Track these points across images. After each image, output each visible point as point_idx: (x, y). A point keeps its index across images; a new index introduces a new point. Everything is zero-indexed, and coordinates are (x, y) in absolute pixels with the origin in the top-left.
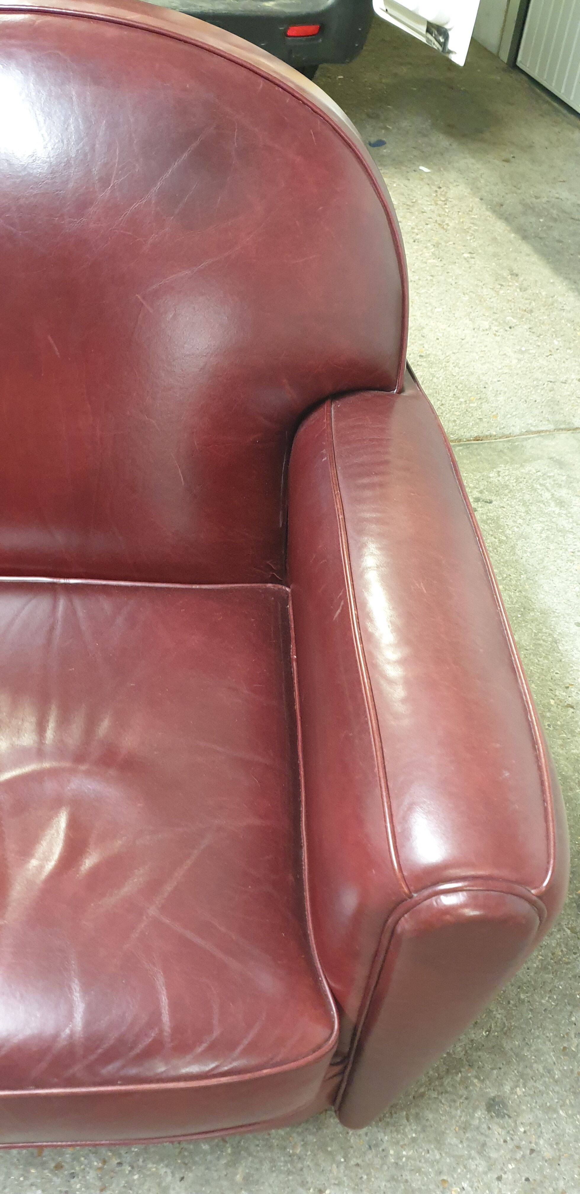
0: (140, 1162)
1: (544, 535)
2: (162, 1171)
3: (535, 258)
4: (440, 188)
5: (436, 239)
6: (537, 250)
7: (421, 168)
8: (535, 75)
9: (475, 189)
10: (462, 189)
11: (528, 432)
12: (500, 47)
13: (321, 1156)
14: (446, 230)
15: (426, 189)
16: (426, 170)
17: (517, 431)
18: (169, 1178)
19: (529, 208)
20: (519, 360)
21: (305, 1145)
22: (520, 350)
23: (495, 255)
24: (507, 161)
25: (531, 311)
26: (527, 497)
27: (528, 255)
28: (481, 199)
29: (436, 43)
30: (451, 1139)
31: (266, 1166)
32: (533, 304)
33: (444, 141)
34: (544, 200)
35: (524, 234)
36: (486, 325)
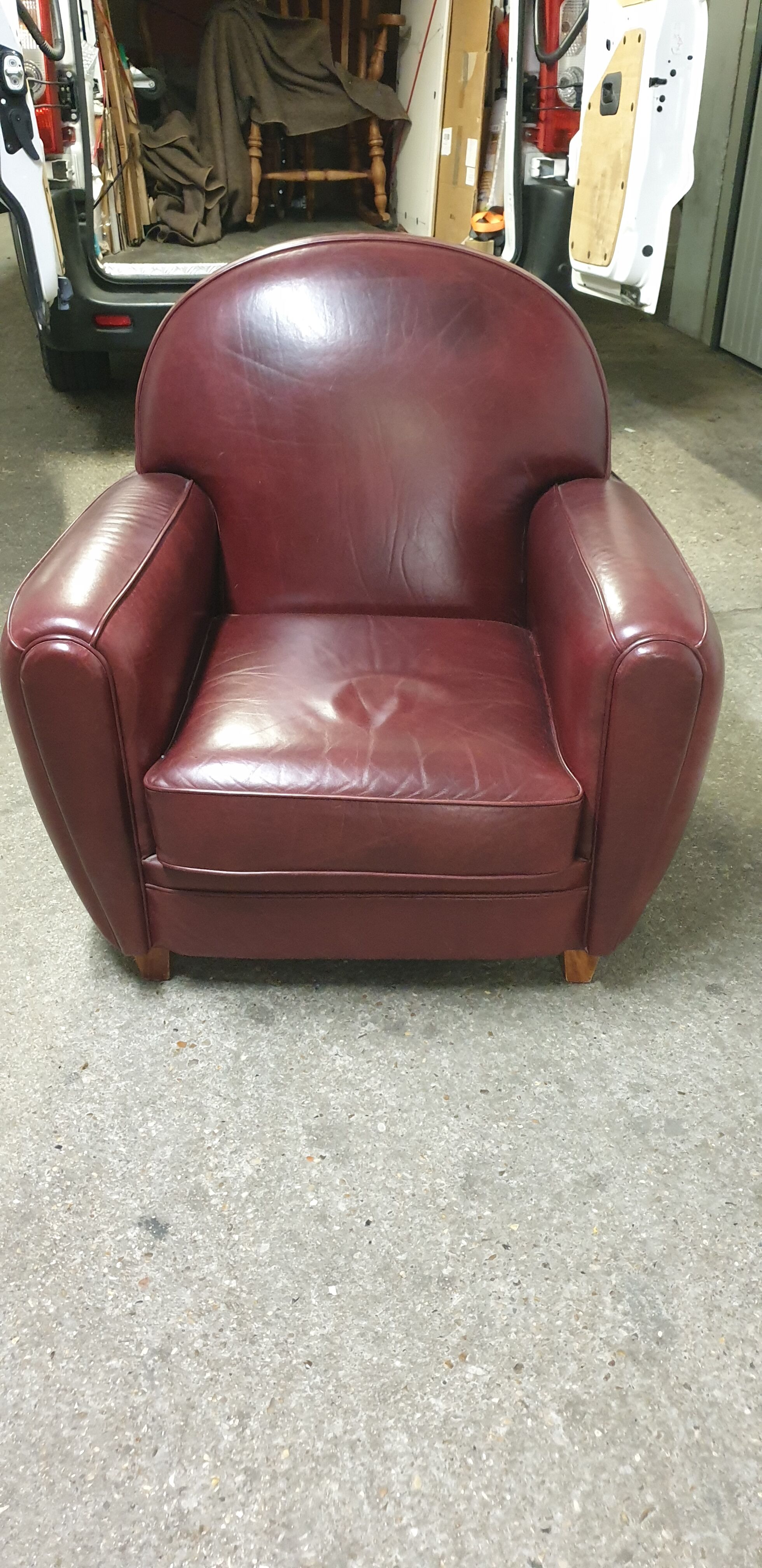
0: (439, 1004)
1: (751, 675)
2: (456, 1010)
3: (741, 490)
4: (645, 443)
5: (643, 480)
6: (742, 484)
7: (626, 429)
8: (739, 352)
9: (680, 441)
10: (669, 443)
11: (736, 610)
12: (702, 332)
13: (575, 1007)
14: (653, 474)
15: (632, 444)
16: (631, 430)
17: (725, 609)
18: (461, 1013)
19: (732, 455)
20: (727, 563)
21: (563, 1002)
22: (728, 555)
23: (701, 489)
24: (712, 421)
25: (738, 528)
26: (736, 651)
27: (734, 489)
28: (687, 450)
29: (630, 300)
30: (678, 1002)
31: (533, 1011)
32: (740, 523)
33: (648, 408)
34: (751, 447)
35: (729, 473)
36: (694, 539)
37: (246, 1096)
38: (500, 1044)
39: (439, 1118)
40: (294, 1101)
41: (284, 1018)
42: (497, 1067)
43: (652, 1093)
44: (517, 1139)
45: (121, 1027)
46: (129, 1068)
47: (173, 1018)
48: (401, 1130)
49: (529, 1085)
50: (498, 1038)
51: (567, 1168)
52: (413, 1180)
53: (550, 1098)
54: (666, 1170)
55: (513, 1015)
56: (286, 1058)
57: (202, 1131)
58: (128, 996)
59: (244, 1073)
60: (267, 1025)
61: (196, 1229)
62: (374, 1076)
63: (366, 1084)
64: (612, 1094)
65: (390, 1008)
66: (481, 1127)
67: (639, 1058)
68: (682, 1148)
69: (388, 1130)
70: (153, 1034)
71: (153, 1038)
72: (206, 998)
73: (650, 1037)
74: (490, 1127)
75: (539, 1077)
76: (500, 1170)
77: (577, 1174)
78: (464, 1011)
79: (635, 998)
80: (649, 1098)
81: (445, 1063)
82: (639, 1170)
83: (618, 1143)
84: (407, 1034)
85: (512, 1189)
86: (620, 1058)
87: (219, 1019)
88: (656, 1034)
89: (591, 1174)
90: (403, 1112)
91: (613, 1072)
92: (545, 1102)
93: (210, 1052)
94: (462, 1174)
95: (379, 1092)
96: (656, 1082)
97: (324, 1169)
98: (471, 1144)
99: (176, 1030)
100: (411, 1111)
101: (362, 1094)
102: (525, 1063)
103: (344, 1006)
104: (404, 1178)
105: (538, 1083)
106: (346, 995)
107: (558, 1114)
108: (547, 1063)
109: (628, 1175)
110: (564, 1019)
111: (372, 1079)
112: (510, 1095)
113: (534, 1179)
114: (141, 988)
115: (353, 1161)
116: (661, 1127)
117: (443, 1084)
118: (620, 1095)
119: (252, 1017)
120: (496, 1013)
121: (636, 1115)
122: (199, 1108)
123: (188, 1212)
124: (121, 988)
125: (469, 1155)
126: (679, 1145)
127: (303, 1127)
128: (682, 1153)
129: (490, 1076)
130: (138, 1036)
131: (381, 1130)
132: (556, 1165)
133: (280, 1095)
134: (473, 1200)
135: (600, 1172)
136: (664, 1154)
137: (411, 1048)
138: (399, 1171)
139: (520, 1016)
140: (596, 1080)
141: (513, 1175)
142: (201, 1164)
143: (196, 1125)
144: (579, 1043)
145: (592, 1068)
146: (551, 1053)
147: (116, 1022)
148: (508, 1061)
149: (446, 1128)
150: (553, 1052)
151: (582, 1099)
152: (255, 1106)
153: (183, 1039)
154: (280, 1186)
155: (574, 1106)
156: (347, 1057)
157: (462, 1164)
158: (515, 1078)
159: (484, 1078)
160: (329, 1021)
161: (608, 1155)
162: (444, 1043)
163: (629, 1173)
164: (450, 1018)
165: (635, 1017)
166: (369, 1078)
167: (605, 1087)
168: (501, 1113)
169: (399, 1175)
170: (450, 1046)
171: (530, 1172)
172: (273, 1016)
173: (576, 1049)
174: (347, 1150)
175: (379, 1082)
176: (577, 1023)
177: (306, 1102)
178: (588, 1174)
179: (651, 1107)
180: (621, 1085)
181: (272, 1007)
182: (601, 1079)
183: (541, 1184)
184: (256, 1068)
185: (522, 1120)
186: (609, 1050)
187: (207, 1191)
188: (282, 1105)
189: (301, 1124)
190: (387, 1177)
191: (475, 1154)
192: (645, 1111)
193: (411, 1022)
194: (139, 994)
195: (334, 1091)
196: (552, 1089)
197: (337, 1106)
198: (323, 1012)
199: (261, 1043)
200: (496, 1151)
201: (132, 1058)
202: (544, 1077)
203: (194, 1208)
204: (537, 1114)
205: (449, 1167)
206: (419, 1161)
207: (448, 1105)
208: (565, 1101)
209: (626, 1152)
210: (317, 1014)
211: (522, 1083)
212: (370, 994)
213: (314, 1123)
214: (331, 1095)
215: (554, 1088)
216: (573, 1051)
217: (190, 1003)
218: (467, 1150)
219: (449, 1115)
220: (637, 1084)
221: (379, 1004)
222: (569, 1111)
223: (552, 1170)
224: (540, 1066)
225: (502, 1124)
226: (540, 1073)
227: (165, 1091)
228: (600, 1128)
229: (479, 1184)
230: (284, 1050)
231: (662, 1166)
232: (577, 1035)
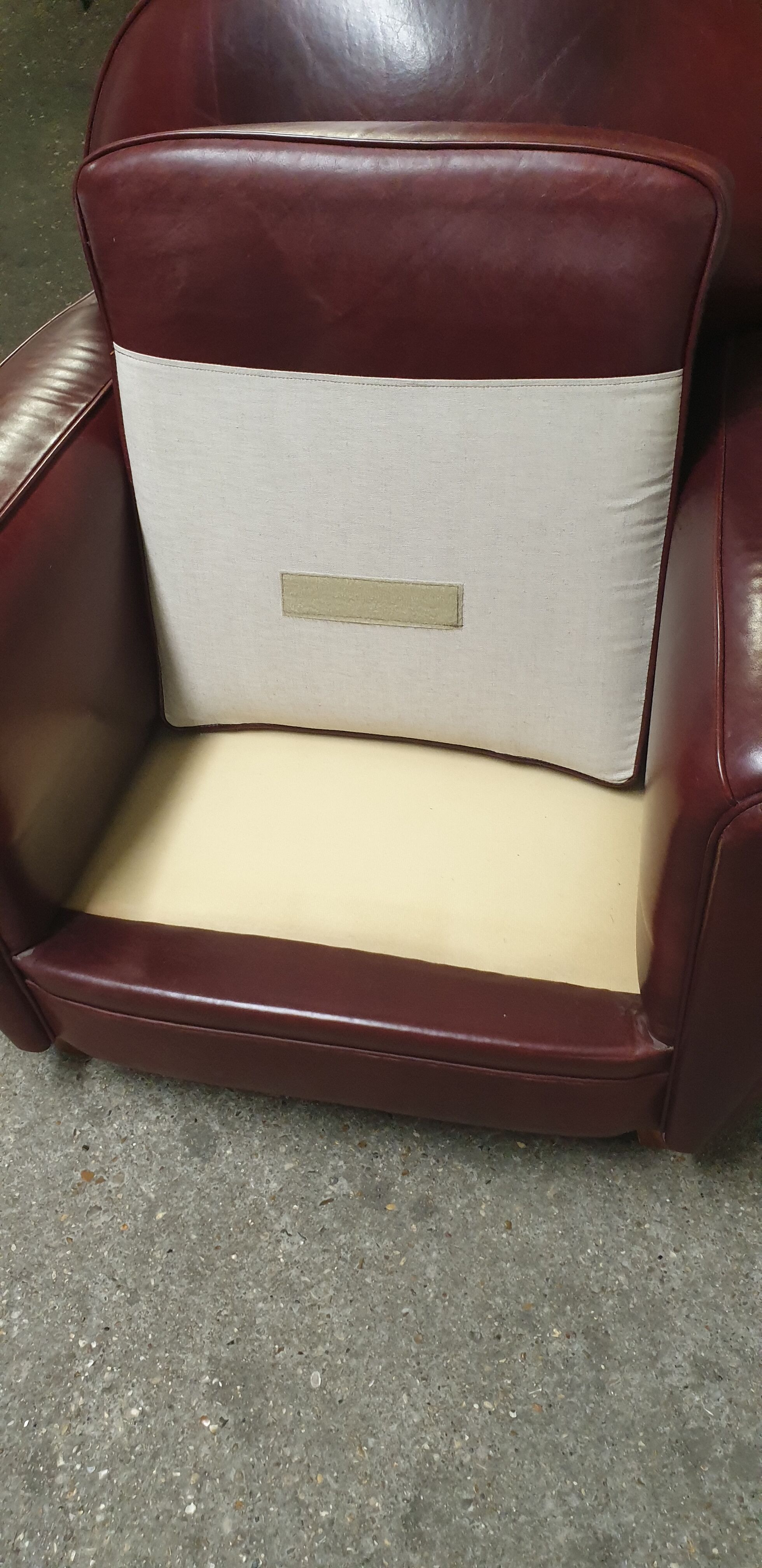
37: (147, 1287)
38: (516, 1248)
39: (399, 1376)
40: (209, 1309)
41: (229, 1152)
42: (505, 1293)
43: (724, 1384)
44: (503, 1440)
45: (19, 1131)
46: (13, 1207)
47: (87, 1126)
48: (342, 1391)
49: (544, 1334)
50: (518, 1236)
51: (566, 1514)
52: (338, 1493)
53: (568, 1364)
54: (715, 1551)
55: (550, 1194)
56: (215, 1226)
57: (76, 1341)
58: (39, 1078)
59: (153, 1243)
60: (204, 1160)
61: (24, 1528)
62: (327, 1279)
63: (312, 1292)
64: (663, 1374)
65: (376, 1155)
66: (457, 1404)
67: (718, 1308)
68: (751, 1509)
69: (323, 1387)
70: (55, 1151)
71: (55, 1158)
72: (136, 1098)
73: (745, 1269)
74: (470, 1408)
75: (561, 1320)
76: (466, 1496)
77: (577, 1531)
78: (479, 1176)
79: (737, 1187)
80: (718, 1392)
81: (432, 1272)
82: (674, 1542)
83: (652, 1477)
84: (389, 1207)
85: (476, 1539)
86: (690, 1304)
87: (144, 1138)
88: (754, 1263)
89: (600, 1536)
90: (351, 1356)
91: (673, 1330)
92: (559, 1371)
93: (120, 1196)
94: (408, 1494)
95: (326, 1312)
96: (734, 1361)
97: (220, 1447)
98: (435, 1437)
99: (86, 1148)
100: (364, 1355)
101: (302, 1311)
102: (547, 1291)
103: (313, 1142)
104: (325, 1484)
105: (557, 1333)
106: (320, 1123)
107: (572, 1400)
108: (578, 1295)
109: (654, 1547)
110: (621, 1214)
111: (323, 1285)
112: (511, 1350)
113: (511, 1526)
114: (60, 1065)
115: (262, 1438)
116: (726, 1456)
117: (420, 1312)
118: (673, 1379)
119: (186, 1142)
120: (525, 1186)
121: (692, 1424)
122: (81, 1296)
123: (22, 1492)
124: (35, 1062)
125: (427, 1457)
126: (746, 1501)
127: (210, 1359)
128: (749, 1519)
129: (489, 1308)
130: (36, 1150)
131: (313, 1385)
132: (550, 1505)
133: (192, 1292)
134: (414, 1550)
135: (614, 1533)
136: (720, 1515)
137: (389, 1234)
138: (322, 1470)
139: (559, 1198)
140: (645, 1342)
141: (481, 1514)
142: (60, 1403)
143: (71, 1327)
144: (634, 1263)
145: (644, 1317)
146: (588, 1277)
147: (15, 1122)
148: (522, 1284)
149: (405, 1397)
150: (592, 1274)
151: (615, 1376)
152: (155, 1307)
153: (93, 1166)
154: (152, 1468)
155: (601, 1388)
156: (297, 1238)
157: (414, 1475)
158: (526, 1318)
159: (480, 1311)
160: (288, 1166)
161: (633, 1500)
162: (437, 1233)
163: (657, 1543)
164: (457, 1188)
165: (730, 1226)
166: (319, 1282)
167: (655, 1359)
168: (491, 1383)
169: (320, 1479)
170: (445, 1240)
171: (508, 1512)
172: (215, 1145)
173: (627, 1276)
174: (258, 1415)
175: (331, 1292)
176: (639, 1224)
177: (225, 1312)
178: (595, 1533)
179: (719, 1411)
180: (680, 1358)
181: (217, 1128)
182: (654, 1342)
183: (520, 1539)
184: (172, 1237)
185: (520, 1403)
186: (677, 1284)
187: (55, 1458)
188: (191, 1314)
189: (207, 1353)
190: (302, 1479)
191: (436, 1457)
192: (707, 1418)
193: (401, 1185)
194: (55, 1075)
195: (265, 1300)
196: (576, 1347)
197: (263, 1328)
198: (283, 1149)
199: (189, 1193)
200: (467, 1459)
201: (20, 1190)
202: (569, 1323)
203: (32, 1487)
204: (543, 1394)
205: (393, 1476)
206: (354, 1457)
207: (418, 1354)
208: (590, 1375)
209: (663, 1499)
210: (275, 1150)
211: (533, 1330)
212: (355, 1124)
213: (225, 1353)
214: (261, 1305)
215: (579, 1346)
216: (622, 1278)
217: (115, 1102)
218: (426, 1446)
219: (415, 1374)
220: (706, 1361)
221: (363, 1145)
222: (592, 1397)
223: (542, 1515)
224: (566, 1301)
225: (487, 1404)
226: (564, 1313)
227: (47, 1257)
228: (631, 1443)
229: (429, 1521)
230: (216, 1211)
231: (712, 1541)
232: (636, 1248)
